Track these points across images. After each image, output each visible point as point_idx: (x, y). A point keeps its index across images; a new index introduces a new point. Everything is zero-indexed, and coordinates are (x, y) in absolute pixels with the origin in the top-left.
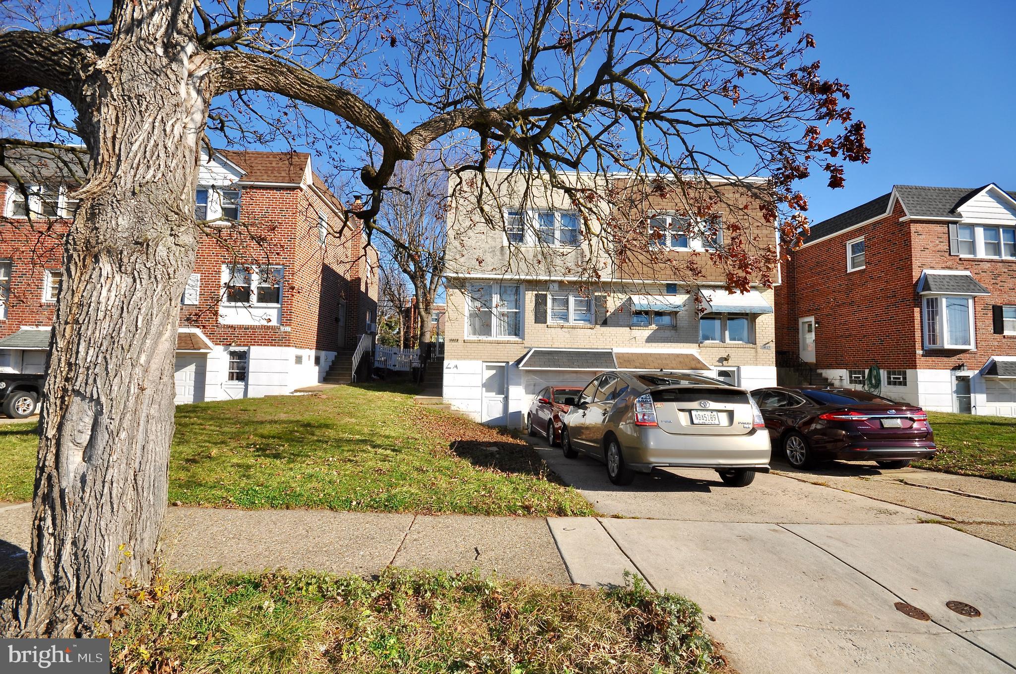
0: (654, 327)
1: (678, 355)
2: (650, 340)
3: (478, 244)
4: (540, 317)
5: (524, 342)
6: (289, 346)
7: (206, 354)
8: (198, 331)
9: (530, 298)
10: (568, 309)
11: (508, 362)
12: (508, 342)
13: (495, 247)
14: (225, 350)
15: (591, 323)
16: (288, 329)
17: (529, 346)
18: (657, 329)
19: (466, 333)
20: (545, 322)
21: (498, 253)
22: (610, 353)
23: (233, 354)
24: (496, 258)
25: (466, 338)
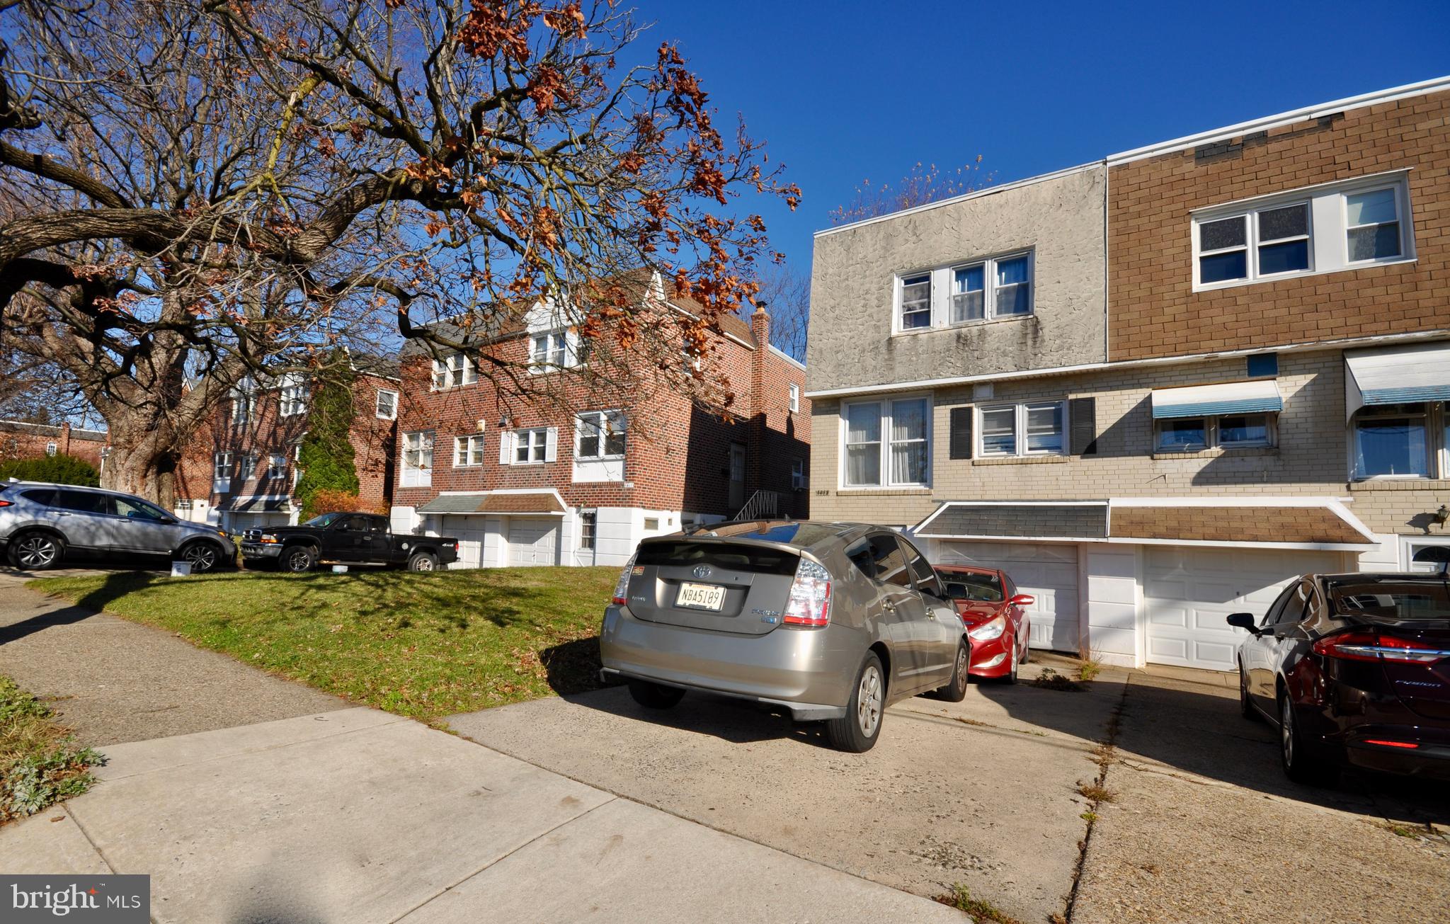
0: (1216, 451)
1: (1279, 511)
2: (1202, 479)
3: (853, 340)
4: (961, 448)
5: (933, 492)
6: (632, 506)
7: (561, 517)
8: (554, 491)
9: (942, 417)
10: (1014, 431)
11: (905, 526)
12: (905, 493)
13: (879, 341)
14: (578, 512)
15: (1062, 453)
16: (631, 485)
17: (942, 498)
18: (1223, 456)
19: (842, 482)
20: (969, 456)
21: (883, 350)
22: (1104, 508)
23: (585, 516)
24: (880, 358)
25: (840, 488)
